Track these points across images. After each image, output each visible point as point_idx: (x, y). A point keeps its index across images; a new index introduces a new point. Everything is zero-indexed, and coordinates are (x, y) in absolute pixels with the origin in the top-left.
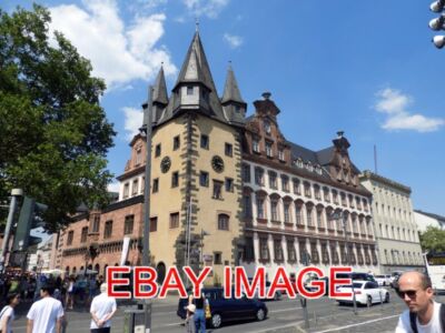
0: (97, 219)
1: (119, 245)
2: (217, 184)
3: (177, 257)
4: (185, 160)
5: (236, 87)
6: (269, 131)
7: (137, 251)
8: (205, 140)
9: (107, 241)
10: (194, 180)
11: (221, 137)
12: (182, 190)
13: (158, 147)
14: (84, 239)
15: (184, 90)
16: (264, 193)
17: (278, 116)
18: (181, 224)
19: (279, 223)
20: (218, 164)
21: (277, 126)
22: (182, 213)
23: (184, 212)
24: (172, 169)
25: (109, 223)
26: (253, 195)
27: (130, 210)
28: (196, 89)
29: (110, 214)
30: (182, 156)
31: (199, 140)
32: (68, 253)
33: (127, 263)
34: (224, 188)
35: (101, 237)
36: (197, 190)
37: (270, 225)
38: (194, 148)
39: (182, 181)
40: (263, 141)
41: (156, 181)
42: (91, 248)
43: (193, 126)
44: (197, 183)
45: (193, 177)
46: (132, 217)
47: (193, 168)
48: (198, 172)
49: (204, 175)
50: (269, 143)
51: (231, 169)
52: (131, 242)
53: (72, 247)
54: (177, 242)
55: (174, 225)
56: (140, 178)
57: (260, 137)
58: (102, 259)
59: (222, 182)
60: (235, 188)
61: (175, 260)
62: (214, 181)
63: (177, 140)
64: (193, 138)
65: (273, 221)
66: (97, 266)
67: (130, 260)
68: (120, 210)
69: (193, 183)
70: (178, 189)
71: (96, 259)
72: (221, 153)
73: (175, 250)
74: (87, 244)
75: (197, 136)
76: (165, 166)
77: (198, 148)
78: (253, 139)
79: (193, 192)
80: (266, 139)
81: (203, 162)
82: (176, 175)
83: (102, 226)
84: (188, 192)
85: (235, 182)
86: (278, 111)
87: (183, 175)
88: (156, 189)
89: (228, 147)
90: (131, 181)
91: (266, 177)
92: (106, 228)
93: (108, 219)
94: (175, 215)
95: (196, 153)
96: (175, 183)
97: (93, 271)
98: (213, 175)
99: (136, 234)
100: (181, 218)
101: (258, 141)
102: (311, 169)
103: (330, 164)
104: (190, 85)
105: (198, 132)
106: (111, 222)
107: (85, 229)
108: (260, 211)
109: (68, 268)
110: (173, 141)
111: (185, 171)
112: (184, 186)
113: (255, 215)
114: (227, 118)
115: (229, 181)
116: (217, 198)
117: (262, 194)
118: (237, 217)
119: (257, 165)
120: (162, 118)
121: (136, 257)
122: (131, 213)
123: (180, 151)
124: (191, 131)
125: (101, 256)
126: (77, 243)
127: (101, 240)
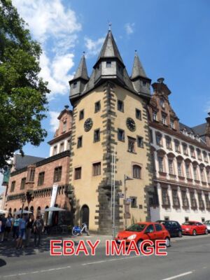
0: (33, 171)
1: (49, 191)
2: (131, 140)
3: (99, 200)
4: (106, 119)
5: (141, 68)
6: (164, 106)
7: (64, 196)
8: (121, 104)
9: (40, 188)
10: (113, 136)
11: (132, 104)
12: (103, 144)
13: (82, 113)
14: (22, 188)
15: (104, 64)
16: (163, 152)
17: (169, 96)
18: (103, 172)
19: (175, 176)
20: (131, 124)
21: (169, 104)
22: (103, 162)
23: (105, 162)
24: (94, 128)
25: (42, 174)
26: (156, 153)
27: (59, 163)
28: (114, 64)
29: (43, 167)
30: (103, 116)
31: (116, 103)
32: (11, 198)
33: (56, 205)
34: (136, 144)
35: (36, 185)
36: (116, 144)
37: (168, 178)
38: (112, 110)
39: (103, 137)
40: (160, 113)
41: (80, 139)
42: (28, 193)
43: (112, 93)
44: (115, 138)
45: (112, 133)
46: (61, 168)
47: (112, 125)
48: (116, 129)
49: (121, 132)
50: (164, 115)
51: (141, 129)
52: (59, 188)
53: (14, 193)
54: (99, 187)
55: (96, 173)
56: (66, 141)
57: (158, 110)
58: (36, 202)
59: (134, 139)
60: (144, 145)
61: (98, 203)
62: (129, 137)
63: (98, 104)
64: (111, 101)
65: (170, 175)
66: (32, 208)
67: (58, 203)
68: (51, 164)
69: (112, 138)
70: (99, 143)
71: (31, 202)
72: (133, 116)
73: (98, 194)
74: (25, 191)
75: (115, 101)
76: (88, 125)
77: (115, 110)
78: (153, 111)
79: (112, 145)
80: (162, 112)
81: (120, 122)
82: (97, 132)
83: (37, 176)
84: (109, 144)
85: (144, 140)
86: (169, 93)
87: (103, 132)
88: (80, 145)
89: (138, 112)
90: (58, 145)
91: (164, 140)
92: (39, 178)
93: (41, 171)
94: (97, 165)
95: (114, 114)
96: (97, 138)
97: (29, 212)
98: (128, 133)
99: (63, 182)
100: (103, 167)
101: (156, 113)
102: (193, 138)
103: (206, 135)
104: (109, 60)
105: (115, 98)
106: (43, 173)
107: (24, 179)
108: (161, 166)
109: (10, 210)
110: (94, 105)
111: (106, 128)
112: (105, 140)
113: (157, 169)
114: (136, 90)
115: (140, 139)
116: (132, 152)
117: (161, 153)
118: (147, 168)
119: (157, 130)
120: (85, 90)
121: (64, 201)
122: (60, 165)
123: (101, 113)
124: (110, 96)
125: (35, 200)
126: (18, 190)
127: (35, 188)
